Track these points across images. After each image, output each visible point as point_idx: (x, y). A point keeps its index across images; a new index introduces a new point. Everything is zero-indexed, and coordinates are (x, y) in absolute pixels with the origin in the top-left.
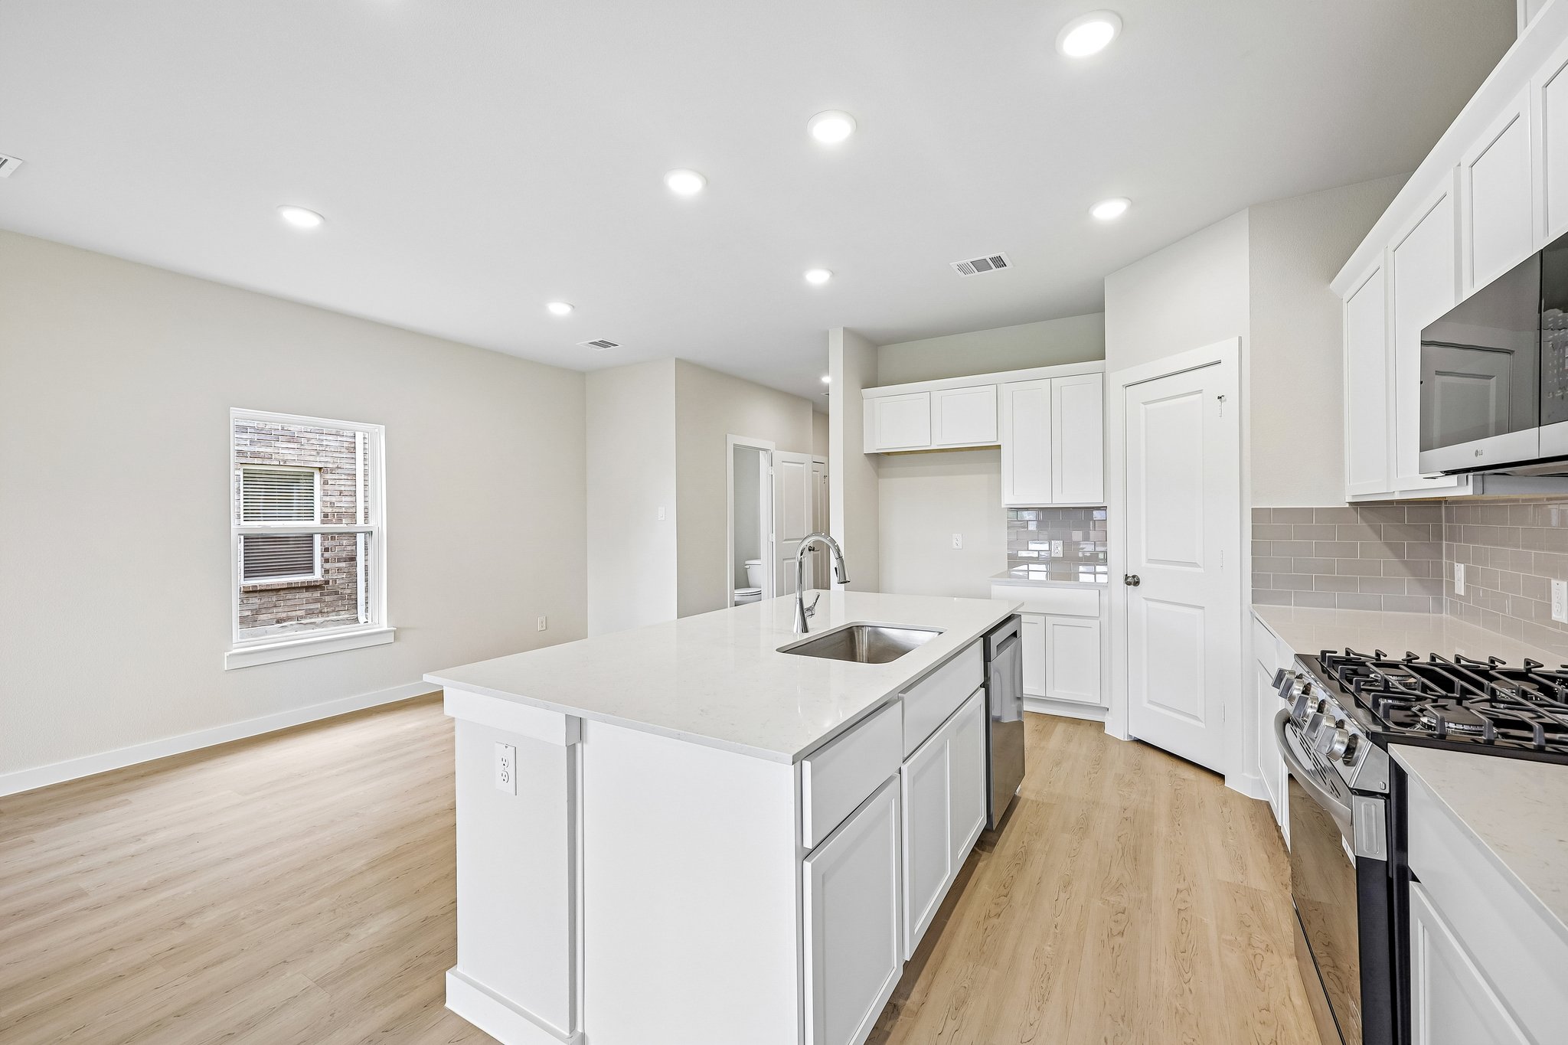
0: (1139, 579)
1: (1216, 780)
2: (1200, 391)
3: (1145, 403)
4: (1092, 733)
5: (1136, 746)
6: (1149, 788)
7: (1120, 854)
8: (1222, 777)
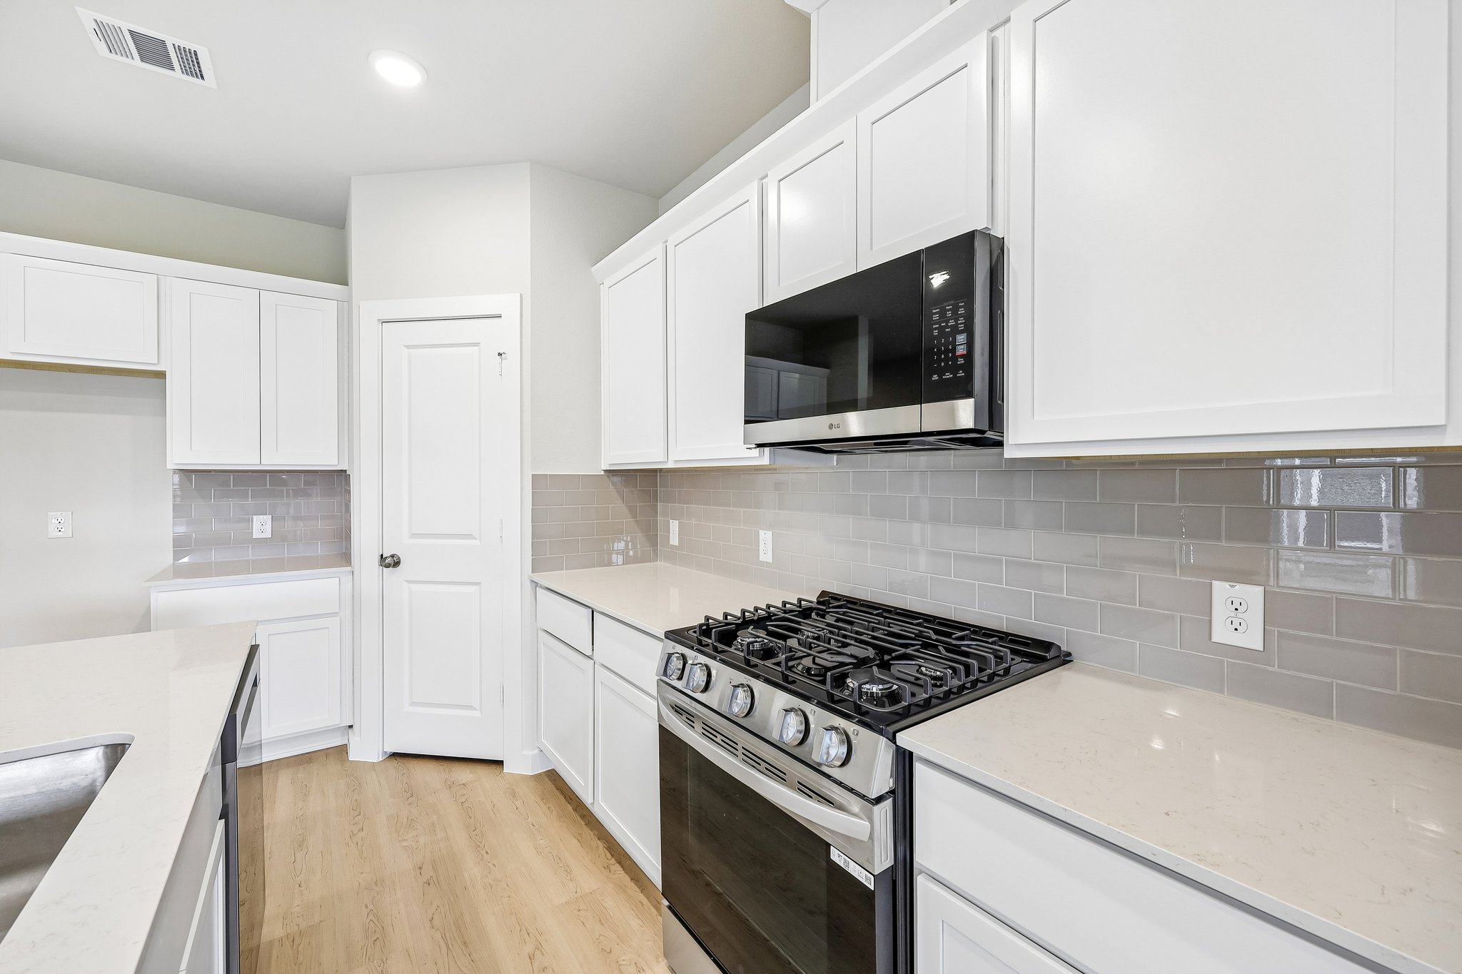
0: (399, 558)
1: (493, 768)
2: (477, 344)
3: (408, 347)
4: (333, 766)
5: (395, 763)
6: (435, 818)
7: (444, 949)
8: (500, 763)
